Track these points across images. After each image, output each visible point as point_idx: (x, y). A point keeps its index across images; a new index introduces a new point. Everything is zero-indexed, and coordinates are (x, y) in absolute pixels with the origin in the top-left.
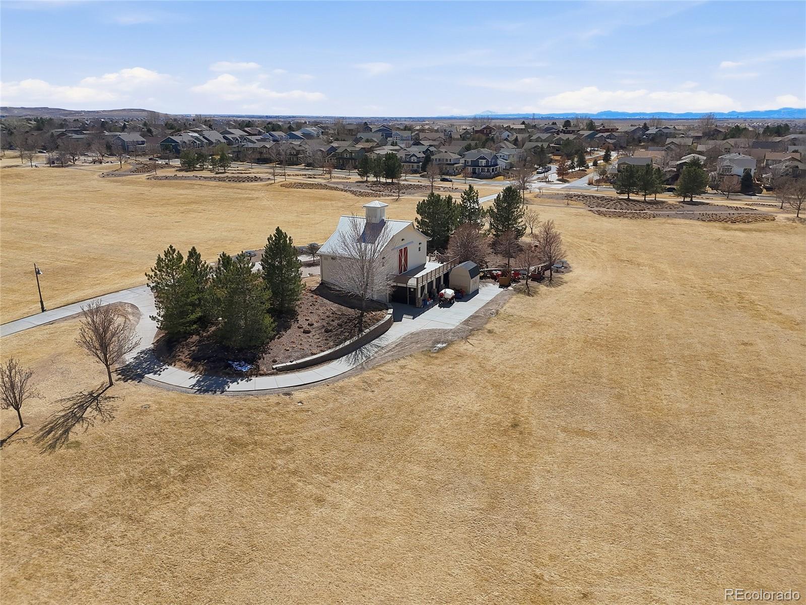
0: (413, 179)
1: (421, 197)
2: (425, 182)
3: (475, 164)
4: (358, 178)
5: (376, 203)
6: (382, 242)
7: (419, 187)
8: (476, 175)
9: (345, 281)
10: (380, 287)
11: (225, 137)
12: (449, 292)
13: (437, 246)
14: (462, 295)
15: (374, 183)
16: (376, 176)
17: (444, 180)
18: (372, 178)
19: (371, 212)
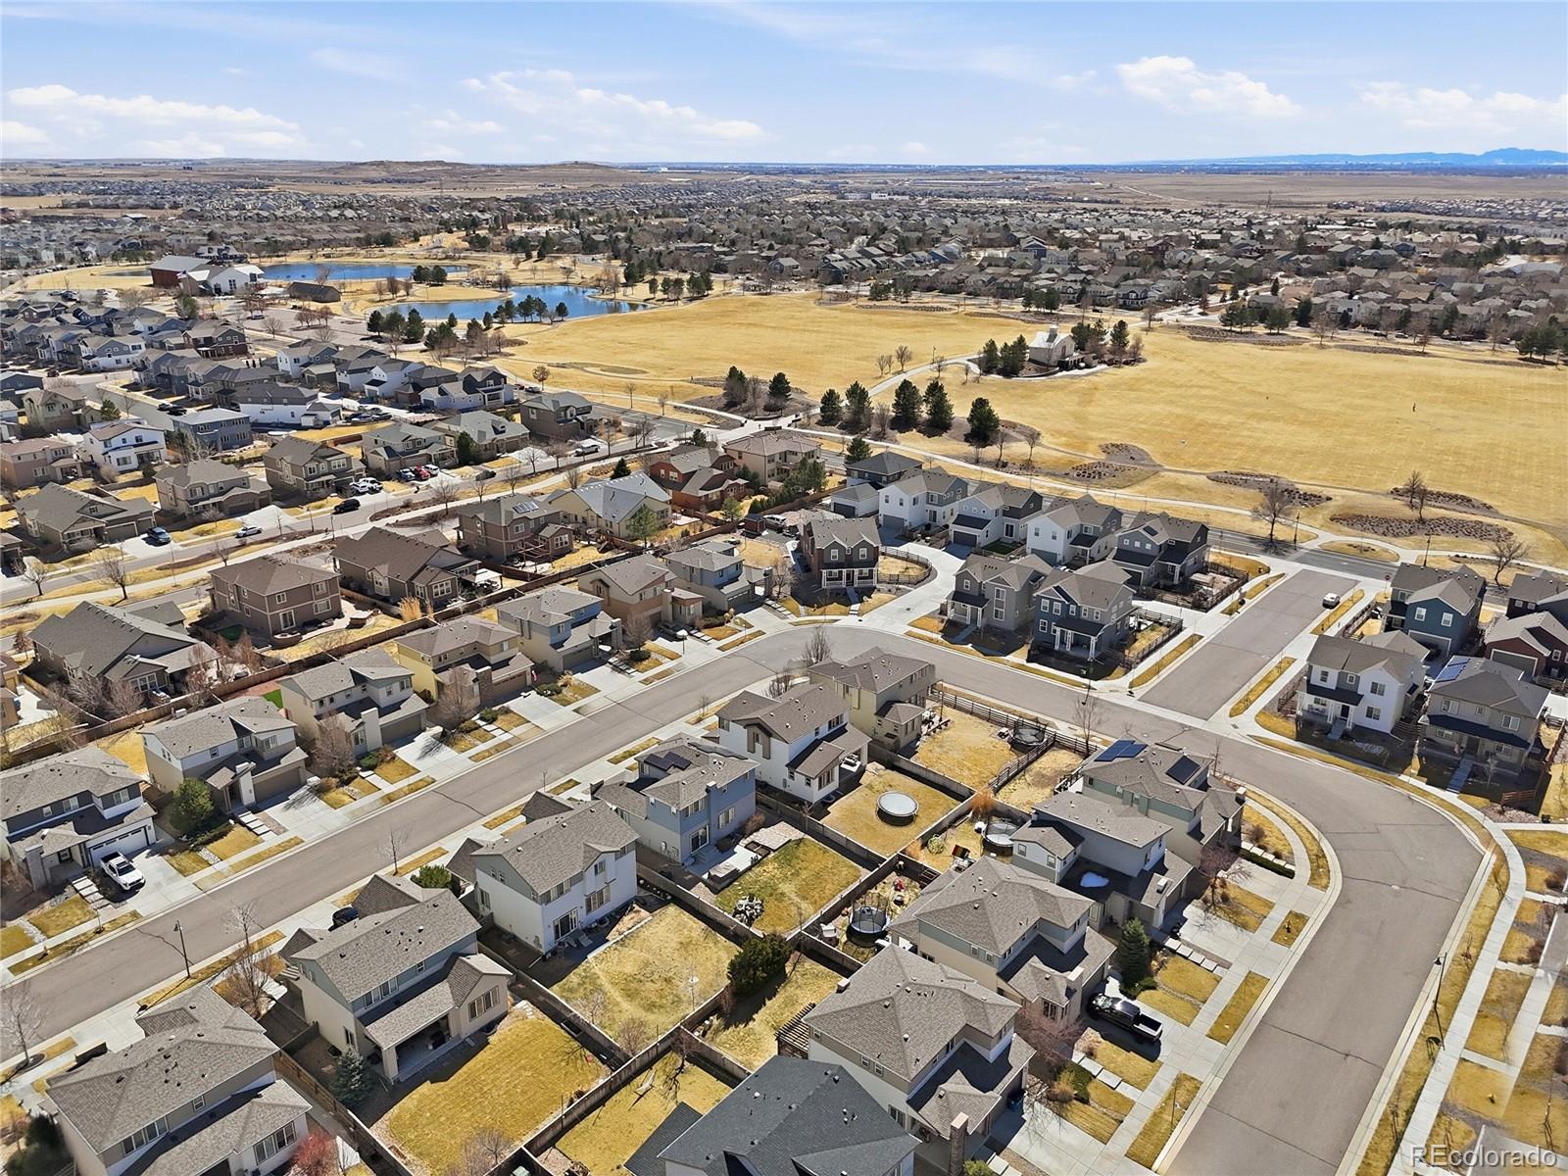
0: (1067, 310)
1: (1073, 325)
2: (1078, 312)
3: (1126, 296)
4: (1022, 308)
5: (1054, 327)
6: (1057, 341)
7: (1072, 317)
8: (1125, 307)
9: (1042, 358)
10: (1055, 358)
11: (874, 261)
12: (1082, 365)
13: (1080, 347)
14: (1088, 366)
15: (1036, 313)
16: (1038, 307)
17: (1094, 311)
18: (1033, 309)
19: (1052, 330)
